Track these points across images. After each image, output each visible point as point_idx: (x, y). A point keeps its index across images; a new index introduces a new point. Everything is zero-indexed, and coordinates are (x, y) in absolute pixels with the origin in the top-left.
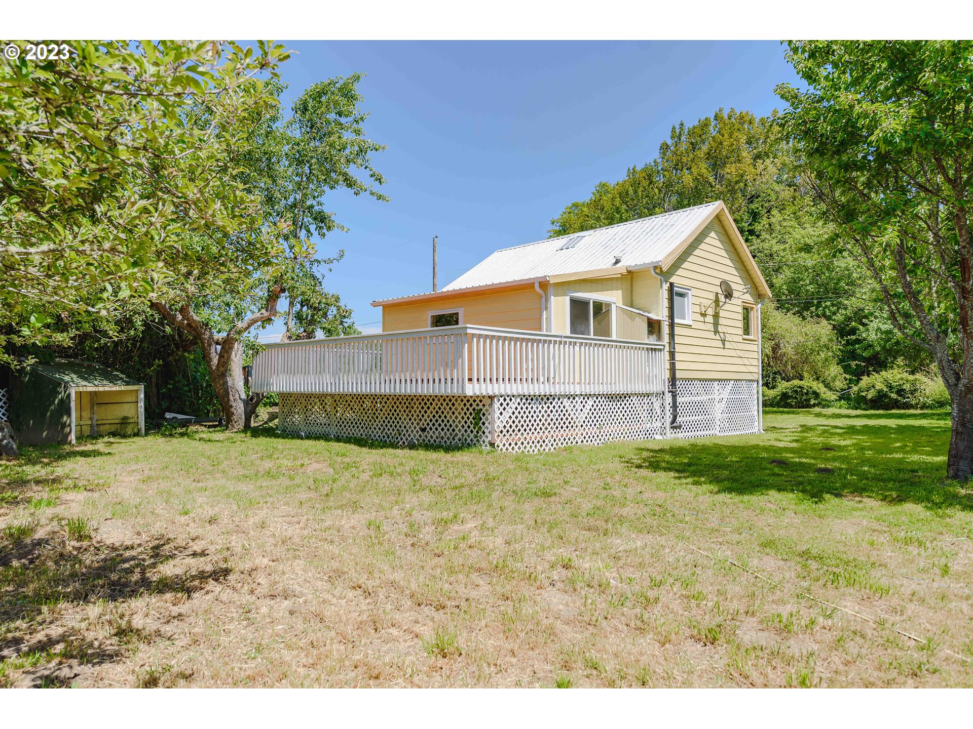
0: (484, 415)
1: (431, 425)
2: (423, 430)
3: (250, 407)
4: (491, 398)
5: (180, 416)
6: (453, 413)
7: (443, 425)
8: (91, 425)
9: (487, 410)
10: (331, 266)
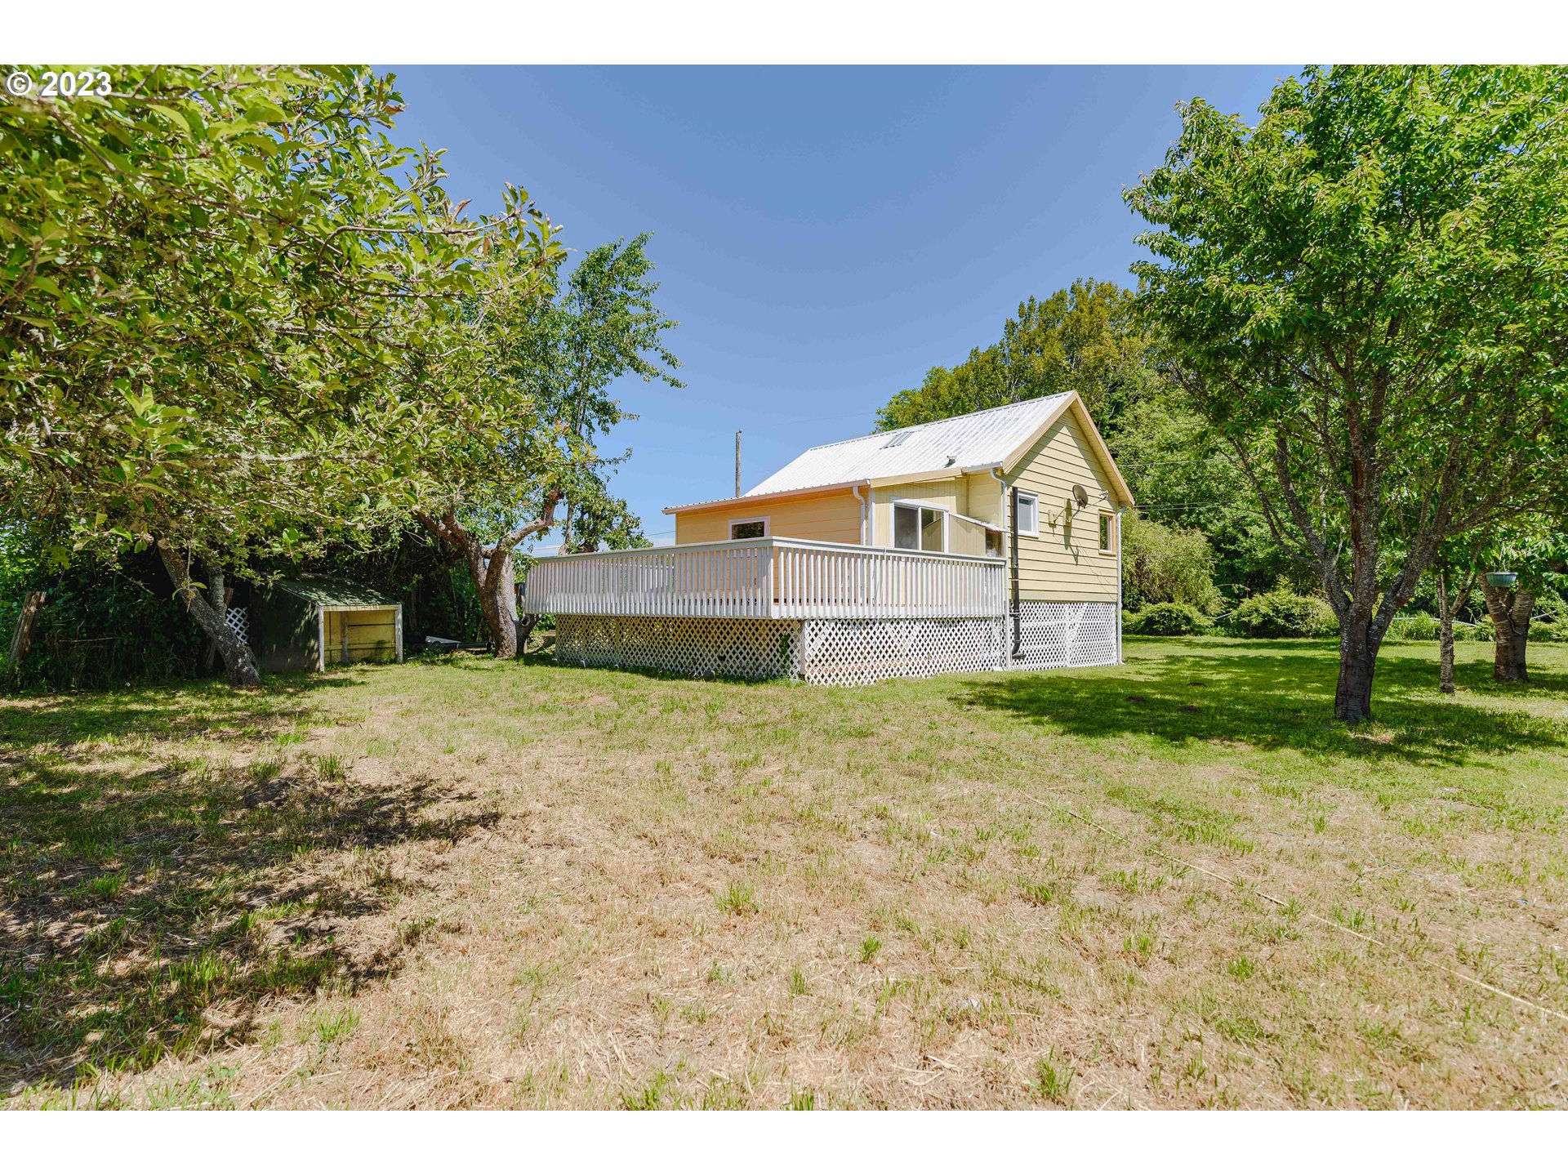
0: (792, 641)
1: (731, 653)
2: (722, 659)
3: (523, 631)
4: (801, 622)
5: (443, 641)
6: (757, 639)
7: (745, 653)
8: (342, 650)
9: (796, 636)
10: (617, 467)
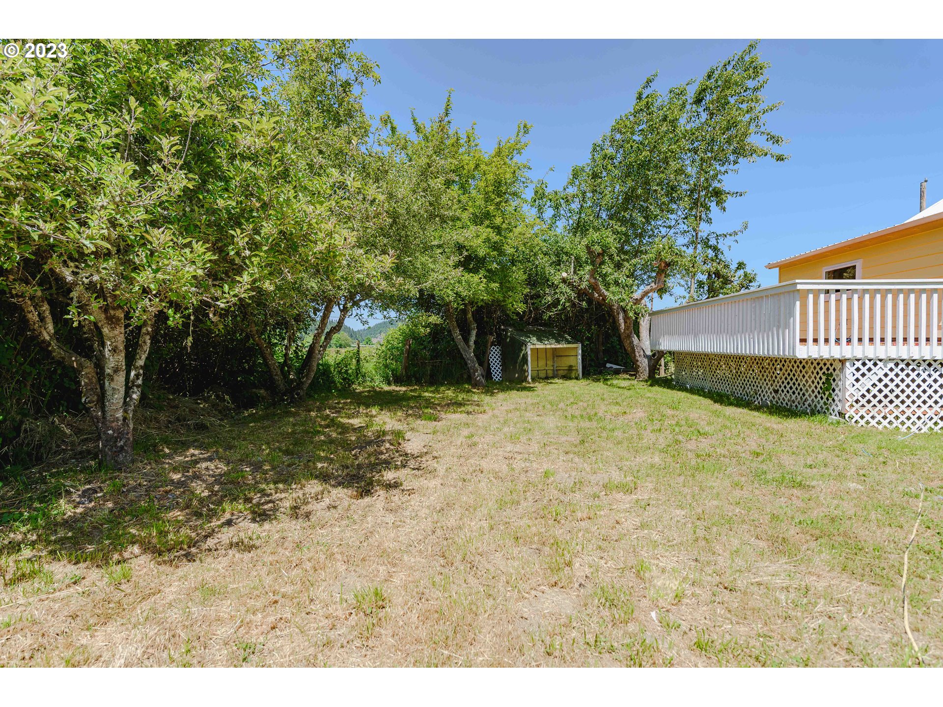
0: (834, 380)
1: (783, 387)
2: (776, 392)
3: (653, 362)
4: (843, 362)
5: (615, 367)
6: (804, 376)
7: (788, 387)
8: (553, 370)
9: (838, 375)
10: (737, 238)
